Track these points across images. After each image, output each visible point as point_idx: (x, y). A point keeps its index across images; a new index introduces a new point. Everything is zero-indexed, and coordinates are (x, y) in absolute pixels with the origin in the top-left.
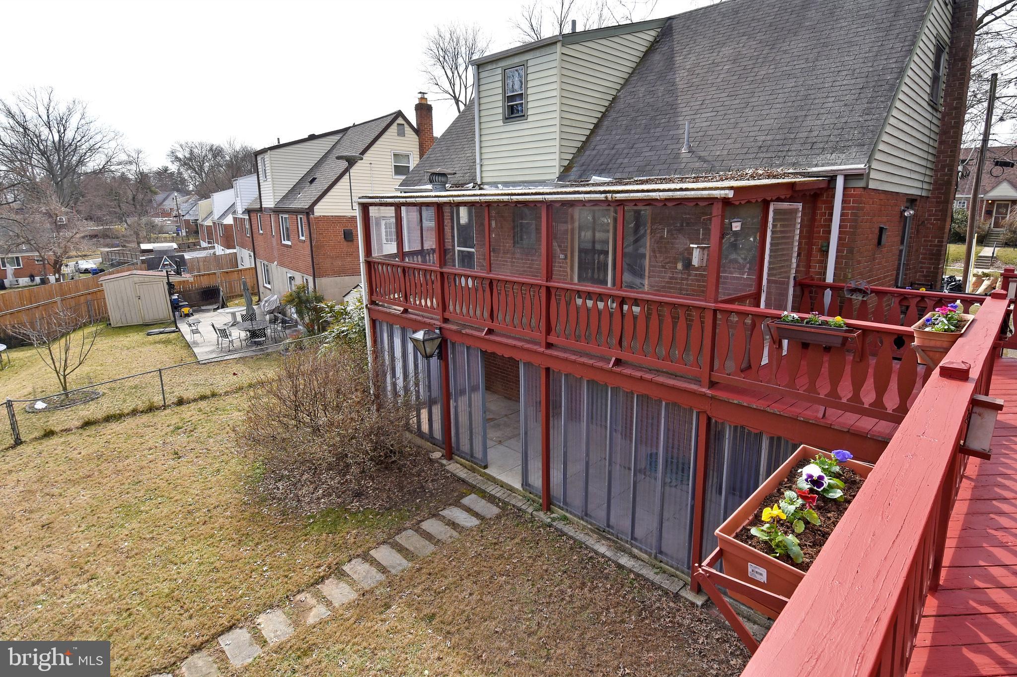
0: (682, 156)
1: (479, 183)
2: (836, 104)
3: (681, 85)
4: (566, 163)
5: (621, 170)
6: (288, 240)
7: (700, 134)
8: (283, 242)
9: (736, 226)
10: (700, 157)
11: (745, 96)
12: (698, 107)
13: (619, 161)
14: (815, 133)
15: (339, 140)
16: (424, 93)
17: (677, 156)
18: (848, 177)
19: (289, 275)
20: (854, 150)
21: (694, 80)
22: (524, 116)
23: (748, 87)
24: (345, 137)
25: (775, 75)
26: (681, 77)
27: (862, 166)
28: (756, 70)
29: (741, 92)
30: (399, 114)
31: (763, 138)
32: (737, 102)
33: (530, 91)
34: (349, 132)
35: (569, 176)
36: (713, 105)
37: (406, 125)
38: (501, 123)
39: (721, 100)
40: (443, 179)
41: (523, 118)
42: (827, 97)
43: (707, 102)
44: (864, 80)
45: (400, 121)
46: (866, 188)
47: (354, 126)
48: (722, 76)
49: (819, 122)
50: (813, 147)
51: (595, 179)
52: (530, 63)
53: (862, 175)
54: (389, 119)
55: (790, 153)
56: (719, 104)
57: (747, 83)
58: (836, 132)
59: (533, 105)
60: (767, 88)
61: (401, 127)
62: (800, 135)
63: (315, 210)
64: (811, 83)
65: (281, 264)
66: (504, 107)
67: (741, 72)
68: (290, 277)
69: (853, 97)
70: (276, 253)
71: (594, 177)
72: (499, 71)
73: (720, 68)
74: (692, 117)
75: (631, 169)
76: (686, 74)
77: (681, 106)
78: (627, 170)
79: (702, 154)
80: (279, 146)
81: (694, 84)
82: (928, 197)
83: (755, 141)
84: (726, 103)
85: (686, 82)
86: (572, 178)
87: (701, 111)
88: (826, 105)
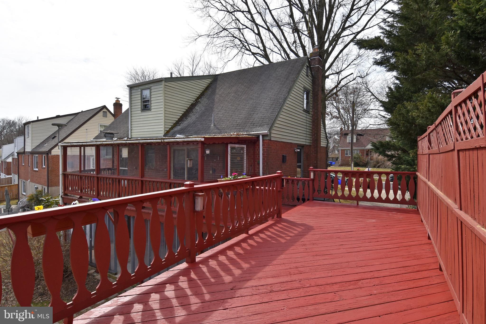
0: (212, 127)
1: (130, 138)
2: (264, 110)
3: (216, 100)
4: (168, 129)
5: (188, 132)
6: (37, 168)
7: (219, 119)
8: (34, 169)
9: (208, 152)
10: (217, 128)
11: (237, 105)
12: (220, 109)
13: (189, 129)
14: (255, 120)
15: (73, 119)
16: (118, 98)
17: (209, 127)
18: (264, 136)
19: (35, 187)
20: (266, 126)
21: (221, 99)
22: (150, 109)
23: (238, 102)
24: (76, 117)
25: (247, 98)
26: (217, 97)
27: (266, 132)
28: (242, 96)
29: (236, 104)
30: (104, 107)
31: (239, 121)
32: (233, 108)
33: (152, 99)
34: (79, 115)
35: (168, 134)
36: (226, 108)
37: (108, 112)
38: (140, 112)
39: (228, 106)
40: (111, 136)
41: (149, 110)
42: (261, 107)
43: (223, 107)
44: (273, 101)
45: (105, 110)
46: (270, 140)
47: (82, 112)
48: (230, 98)
49: (257, 116)
50: (254, 125)
51: (178, 136)
52: (152, 88)
53: (267, 135)
54: (99, 109)
55: (246, 127)
56: (227, 108)
57: (238, 101)
58: (262, 120)
59: (154, 105)
60: (244, 103)
61: (105, 113)
62: (251, 120)
63: (52, 152)
64: (257, 102)
65: (32, 181)
66: (141, 105)
67: (237, 97)
68: (36, 188)
69: (269, 107)
70: (30, 175)
71: (177, 135)
72: (140, 90)
73: (230, 95)
74: (218, 113)
75: (192, 132)
76: (219, 96)
77: (215, 108)
78: (191, 132)
79: (218, 127)
80: (38, 121)
81: (221, 100)
82: (311, 145)
83: (236, 122)
84: (230, 108)
85: (218, 99)
86: (169, 135)
87: (221, 110)
88: (260, 110)
